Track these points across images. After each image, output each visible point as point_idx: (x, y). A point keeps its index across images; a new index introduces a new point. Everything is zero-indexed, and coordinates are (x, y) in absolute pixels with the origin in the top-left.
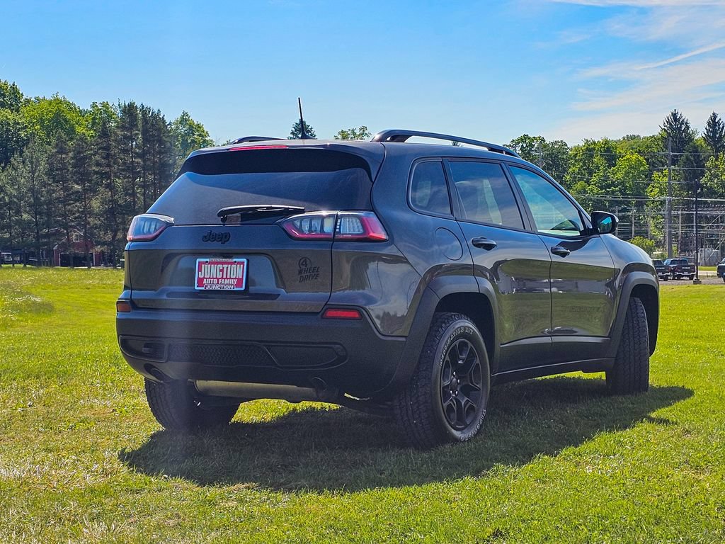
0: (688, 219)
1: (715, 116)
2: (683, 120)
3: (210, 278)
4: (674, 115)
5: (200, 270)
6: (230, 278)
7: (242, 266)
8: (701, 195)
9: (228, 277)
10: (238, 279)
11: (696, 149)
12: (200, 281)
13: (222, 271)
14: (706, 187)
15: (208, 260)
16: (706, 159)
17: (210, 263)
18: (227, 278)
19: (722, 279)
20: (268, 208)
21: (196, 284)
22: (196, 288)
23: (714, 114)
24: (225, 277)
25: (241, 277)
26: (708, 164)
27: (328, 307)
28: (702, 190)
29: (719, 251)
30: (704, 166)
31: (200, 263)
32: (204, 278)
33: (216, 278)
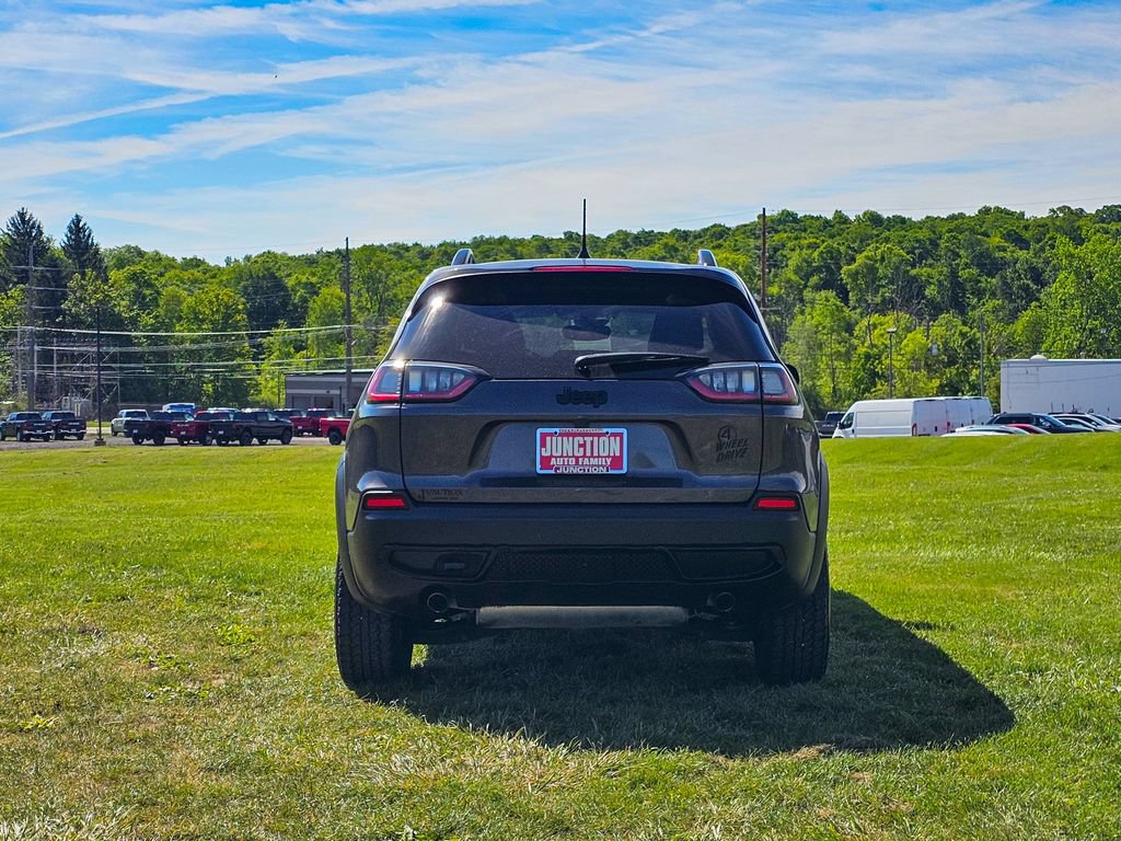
0: (46, 357)
1: (78, 219)
2: (34, 223)
3: (562, 456)
4: (22, 215)
5: (543, 444)
6: (599, 457)
7: (618, 438)
8: (62, 325)
9: (596, 454)
10: (614, 457)
11: (54, 262)
12: (546, 461)
13: (583, 445)
14: (71, 315)
15: (557, 430)
16: (69, 277)
17: (562, 435)
18: (592, 456)
19: (131, 439)
20: (657, 356)
21: (538, 466)
22: (539, 471)
23: (77, 216)
24: (588, 454)
25: (618, 454)
26: (71, 284)
27: (758, 493)
28: (64, 317)
29: (90, 401)
30: (65, 286)
31: (544, 436)
32: (552, 456)
33: (573, 456)
